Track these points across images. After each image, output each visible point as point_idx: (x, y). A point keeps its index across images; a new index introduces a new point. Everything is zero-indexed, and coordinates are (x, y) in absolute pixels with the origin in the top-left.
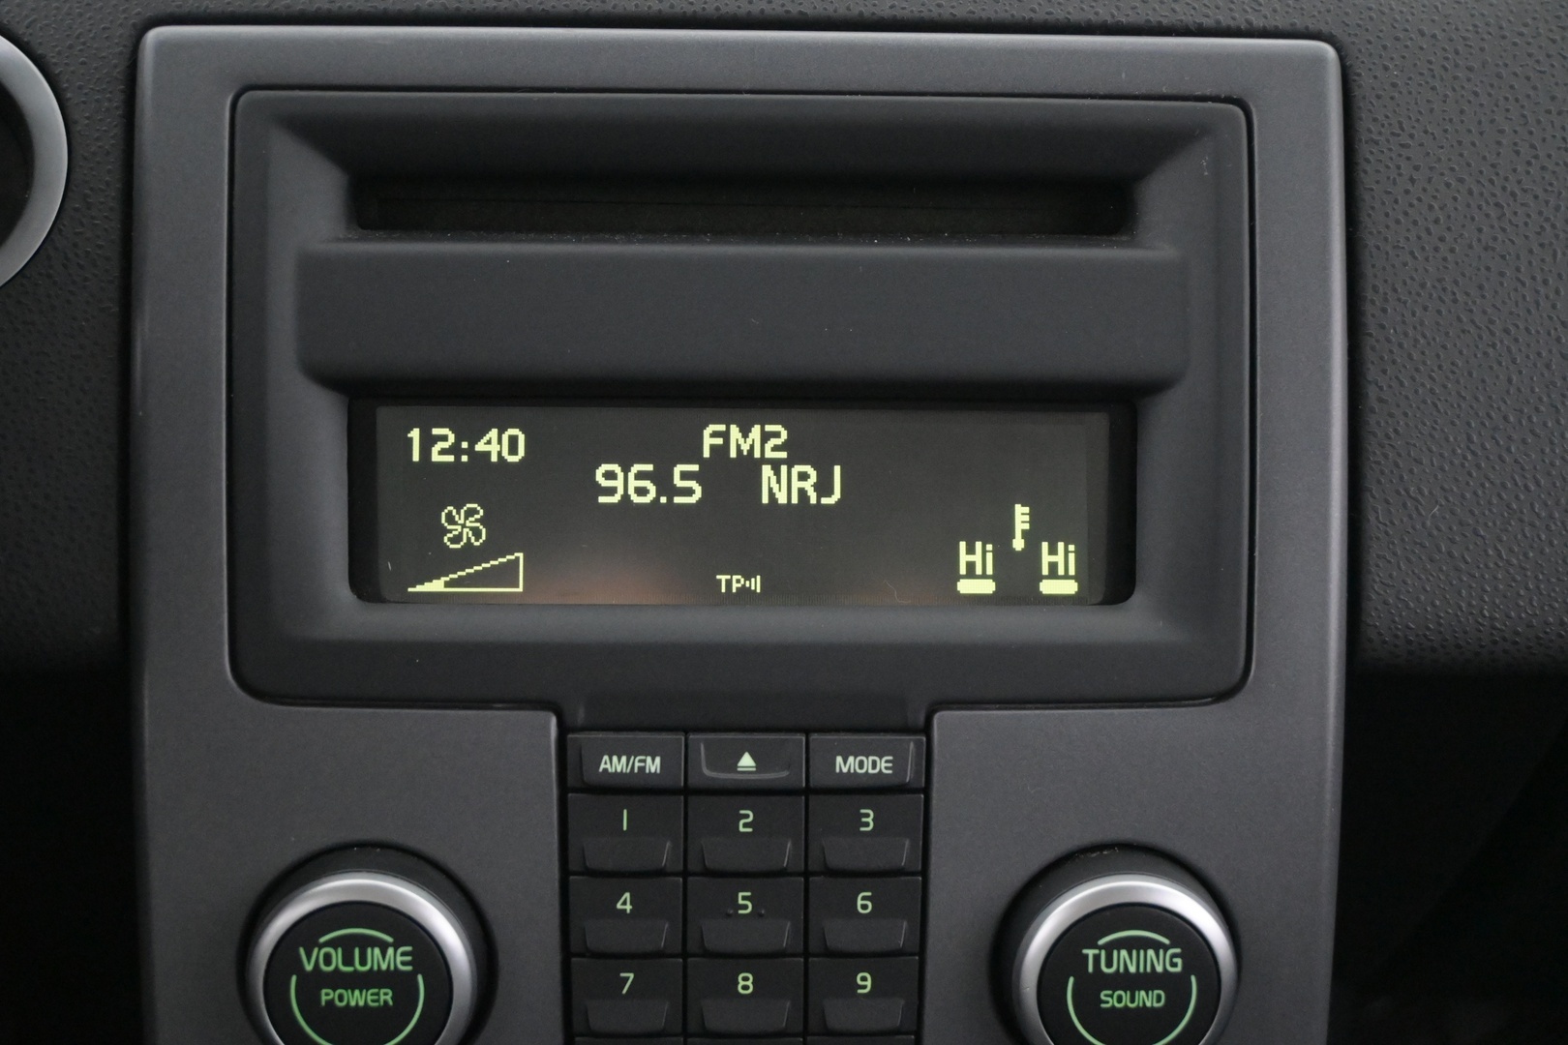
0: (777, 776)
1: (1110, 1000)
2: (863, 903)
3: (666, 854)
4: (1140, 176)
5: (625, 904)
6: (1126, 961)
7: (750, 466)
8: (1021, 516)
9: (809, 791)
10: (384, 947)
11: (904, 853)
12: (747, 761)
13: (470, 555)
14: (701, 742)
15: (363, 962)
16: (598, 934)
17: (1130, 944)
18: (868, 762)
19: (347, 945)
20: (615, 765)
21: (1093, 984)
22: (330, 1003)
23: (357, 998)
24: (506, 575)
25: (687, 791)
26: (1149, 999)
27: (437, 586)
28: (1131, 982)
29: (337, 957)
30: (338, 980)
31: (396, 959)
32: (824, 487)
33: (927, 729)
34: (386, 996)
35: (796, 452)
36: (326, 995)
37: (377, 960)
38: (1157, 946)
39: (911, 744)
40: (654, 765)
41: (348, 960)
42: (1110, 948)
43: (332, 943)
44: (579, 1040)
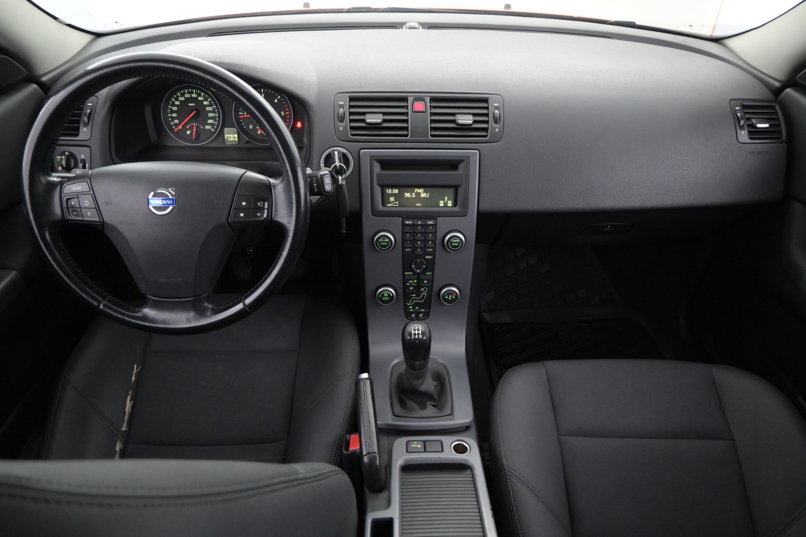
0: (422, 224)
1: (453, 244)
2: (430, 235)
3: (412, 231)
4: (459, 164)
5: (408, 235)
6: (455, 241)
7: (420, 193)
8: (446, 198)
9: (425, 225)
11: (434, 231)
12: (419, 222)
13: (393, 202)
14: (415, 220)
15: (384, 241)
16: (406, 238)
17: (455, 239)
18: (431, 222)
19: (383, 239)
20: (407, 222)
21: (451, 243)
22: (381, 244)
23: (384, 244)
24: (396, 204)
25: (414, 225)
26: (457, 244)
27: (389, 205)
28: (455, 243)
30: (382, 242)
31: (387, 240)
32: (427, 195)
33: (436, 219)
34: (386, 244)
35: (424, 192)
37: (386, 240)
38: (457, 239)
39: (435, 221)
40: (411, 223)
42: (453, 240)
44: (404, 248)
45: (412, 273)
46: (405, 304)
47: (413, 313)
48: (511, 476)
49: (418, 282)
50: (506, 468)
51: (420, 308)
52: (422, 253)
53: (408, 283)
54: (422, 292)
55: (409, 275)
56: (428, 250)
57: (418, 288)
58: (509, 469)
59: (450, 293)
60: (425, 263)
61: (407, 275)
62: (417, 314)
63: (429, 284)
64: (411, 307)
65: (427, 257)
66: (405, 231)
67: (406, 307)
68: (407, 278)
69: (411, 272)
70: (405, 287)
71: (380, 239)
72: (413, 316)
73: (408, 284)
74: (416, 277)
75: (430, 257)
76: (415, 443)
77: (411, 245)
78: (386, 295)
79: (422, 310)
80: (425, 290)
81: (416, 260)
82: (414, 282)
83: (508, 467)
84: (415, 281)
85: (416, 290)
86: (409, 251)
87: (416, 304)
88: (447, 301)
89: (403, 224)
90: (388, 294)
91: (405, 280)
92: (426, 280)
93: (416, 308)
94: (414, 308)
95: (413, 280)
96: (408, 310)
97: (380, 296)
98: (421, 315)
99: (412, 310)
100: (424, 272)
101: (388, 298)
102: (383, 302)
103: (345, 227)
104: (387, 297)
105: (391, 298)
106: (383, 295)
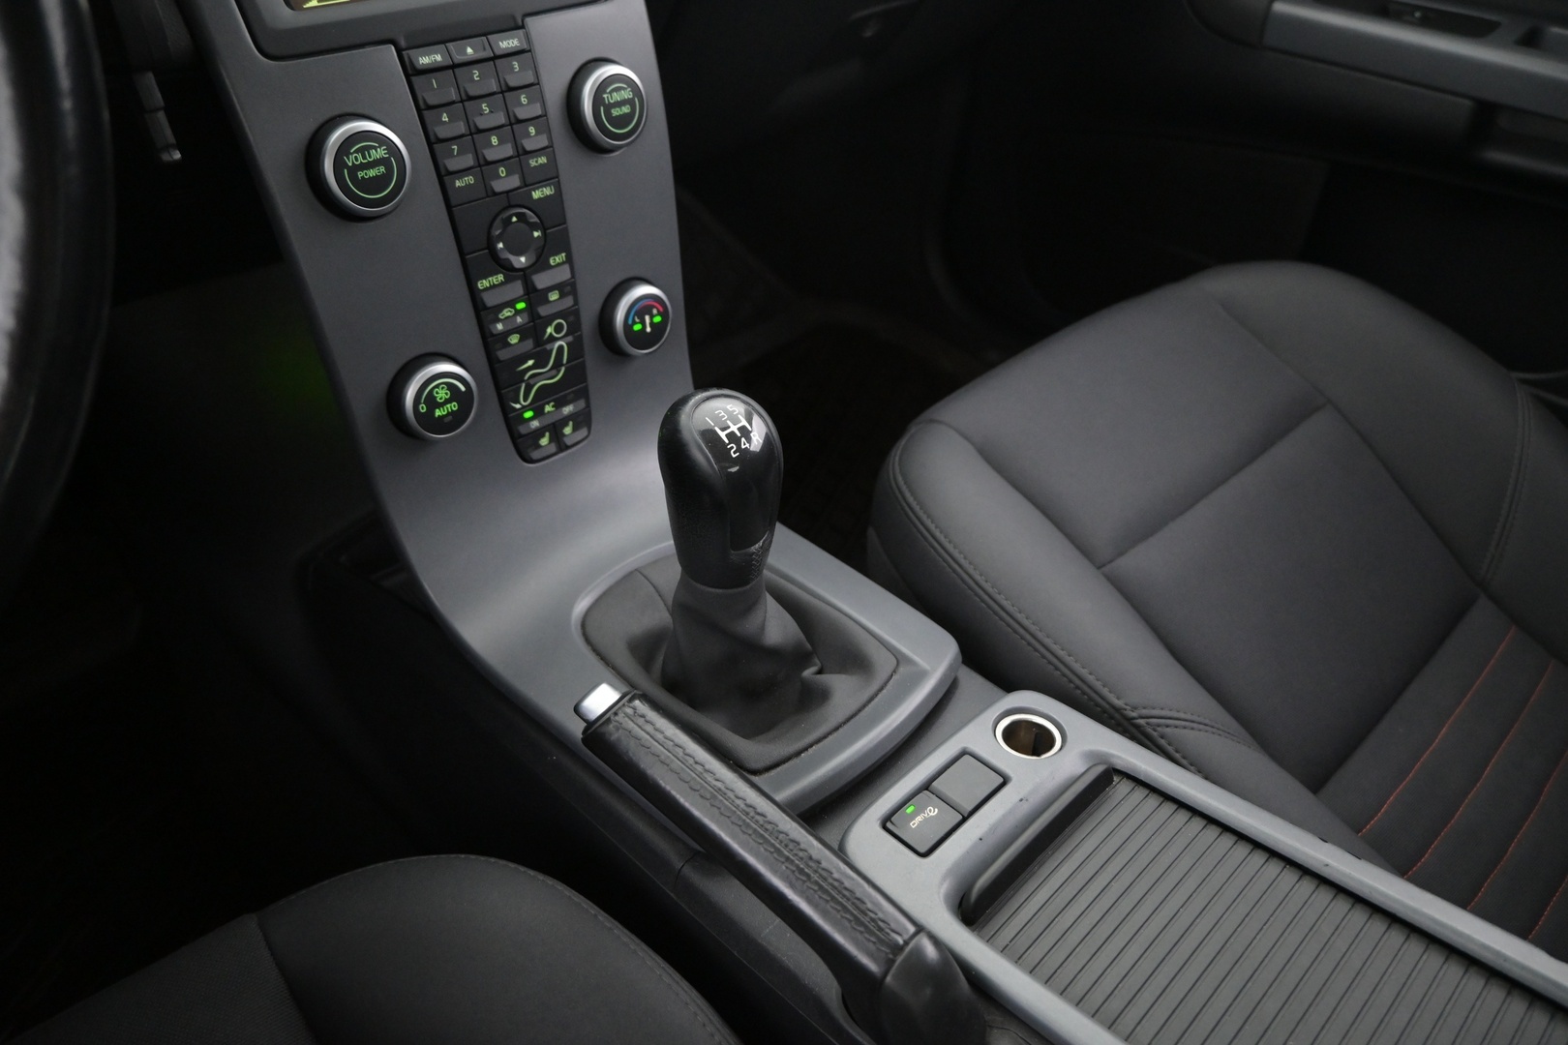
0: (482, 55)
1: (615, 112)
2: (523, 99)
3: (453, 95)
5: (445, 118)
6: (617, 97)
9: (494, 58)
10: (375, 148)
11: (531, 77)
12: (469, 50)
14: (451, 45)
15: (370, 157)
16: (438, 133)
17: (617, 90)
18: (510, 41)
19: (361, 150)
20: (425, 61)
21: (609, 107)
22: (363, 177)
23: (372, 173)
25: (454, 66)
26: (626, 109)
28: (619, 104)
29: (360, 156)
30: (361, 168)
31: (380, 153)
33: (523, 27)
34: (382, 169)
36: (360, 174)
37: (374, 154)
38: (624, 89)
39: (522, 33)
40: (439, 58)
41: (364, 158)
42: (610, 93)
43: (356, 151)
44: (443, 176)
45: (501, 277)
46: (506, 410)
47: (539, 433)
48: (1159, 726)
49: (531, 310)
50: (1134, 714)
51: (559, 405)
52: (515, 181)
53: (499, 320)
54: (552, 339)
55: (493, 287)
56: (533, 163)
57: (534, 329)
58: (1145, 712)
59: (642, 308)
60: (536, 219)
61: (486, 289)
62: (555, 430)
63: (569, 302)
64: (528, 414)
65: (536, 195)
66: (432, 101)
67: (512, 420)
68: (490, 300)
69: (495, 273)
70: (490, 342)
71: (348, 154)
72: (544, 441)
73: (500, 326)
74: (517, 288)
75: (548, 191)
76: (910, 810)
77: (468, 160)
78: (442, 394)
79: (567, 410)
80: (559, 329)
81: (505, 215)
82: (518, 312)
83: (1134, 708)
84: (521, 306)
85: (529, 344)
86: (469, 186)
87: (545, 394)
88: (642, 340)
89: (411, 72)
90: (451, 387)
91: (483, 313)
92: (551, 289)
93: (548, 408)
94: (539, 413)
95: (511, 304)
96: (523, 430)
97: (423, 408)
98: (568, 430)
99: (535, 424)
100: (540, 264)
101: (453, 406)
102: (442, 425)
103: (168, 132)
104: (447, 401)
105: (463, 398)
106: (432, 403)
